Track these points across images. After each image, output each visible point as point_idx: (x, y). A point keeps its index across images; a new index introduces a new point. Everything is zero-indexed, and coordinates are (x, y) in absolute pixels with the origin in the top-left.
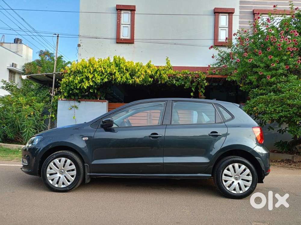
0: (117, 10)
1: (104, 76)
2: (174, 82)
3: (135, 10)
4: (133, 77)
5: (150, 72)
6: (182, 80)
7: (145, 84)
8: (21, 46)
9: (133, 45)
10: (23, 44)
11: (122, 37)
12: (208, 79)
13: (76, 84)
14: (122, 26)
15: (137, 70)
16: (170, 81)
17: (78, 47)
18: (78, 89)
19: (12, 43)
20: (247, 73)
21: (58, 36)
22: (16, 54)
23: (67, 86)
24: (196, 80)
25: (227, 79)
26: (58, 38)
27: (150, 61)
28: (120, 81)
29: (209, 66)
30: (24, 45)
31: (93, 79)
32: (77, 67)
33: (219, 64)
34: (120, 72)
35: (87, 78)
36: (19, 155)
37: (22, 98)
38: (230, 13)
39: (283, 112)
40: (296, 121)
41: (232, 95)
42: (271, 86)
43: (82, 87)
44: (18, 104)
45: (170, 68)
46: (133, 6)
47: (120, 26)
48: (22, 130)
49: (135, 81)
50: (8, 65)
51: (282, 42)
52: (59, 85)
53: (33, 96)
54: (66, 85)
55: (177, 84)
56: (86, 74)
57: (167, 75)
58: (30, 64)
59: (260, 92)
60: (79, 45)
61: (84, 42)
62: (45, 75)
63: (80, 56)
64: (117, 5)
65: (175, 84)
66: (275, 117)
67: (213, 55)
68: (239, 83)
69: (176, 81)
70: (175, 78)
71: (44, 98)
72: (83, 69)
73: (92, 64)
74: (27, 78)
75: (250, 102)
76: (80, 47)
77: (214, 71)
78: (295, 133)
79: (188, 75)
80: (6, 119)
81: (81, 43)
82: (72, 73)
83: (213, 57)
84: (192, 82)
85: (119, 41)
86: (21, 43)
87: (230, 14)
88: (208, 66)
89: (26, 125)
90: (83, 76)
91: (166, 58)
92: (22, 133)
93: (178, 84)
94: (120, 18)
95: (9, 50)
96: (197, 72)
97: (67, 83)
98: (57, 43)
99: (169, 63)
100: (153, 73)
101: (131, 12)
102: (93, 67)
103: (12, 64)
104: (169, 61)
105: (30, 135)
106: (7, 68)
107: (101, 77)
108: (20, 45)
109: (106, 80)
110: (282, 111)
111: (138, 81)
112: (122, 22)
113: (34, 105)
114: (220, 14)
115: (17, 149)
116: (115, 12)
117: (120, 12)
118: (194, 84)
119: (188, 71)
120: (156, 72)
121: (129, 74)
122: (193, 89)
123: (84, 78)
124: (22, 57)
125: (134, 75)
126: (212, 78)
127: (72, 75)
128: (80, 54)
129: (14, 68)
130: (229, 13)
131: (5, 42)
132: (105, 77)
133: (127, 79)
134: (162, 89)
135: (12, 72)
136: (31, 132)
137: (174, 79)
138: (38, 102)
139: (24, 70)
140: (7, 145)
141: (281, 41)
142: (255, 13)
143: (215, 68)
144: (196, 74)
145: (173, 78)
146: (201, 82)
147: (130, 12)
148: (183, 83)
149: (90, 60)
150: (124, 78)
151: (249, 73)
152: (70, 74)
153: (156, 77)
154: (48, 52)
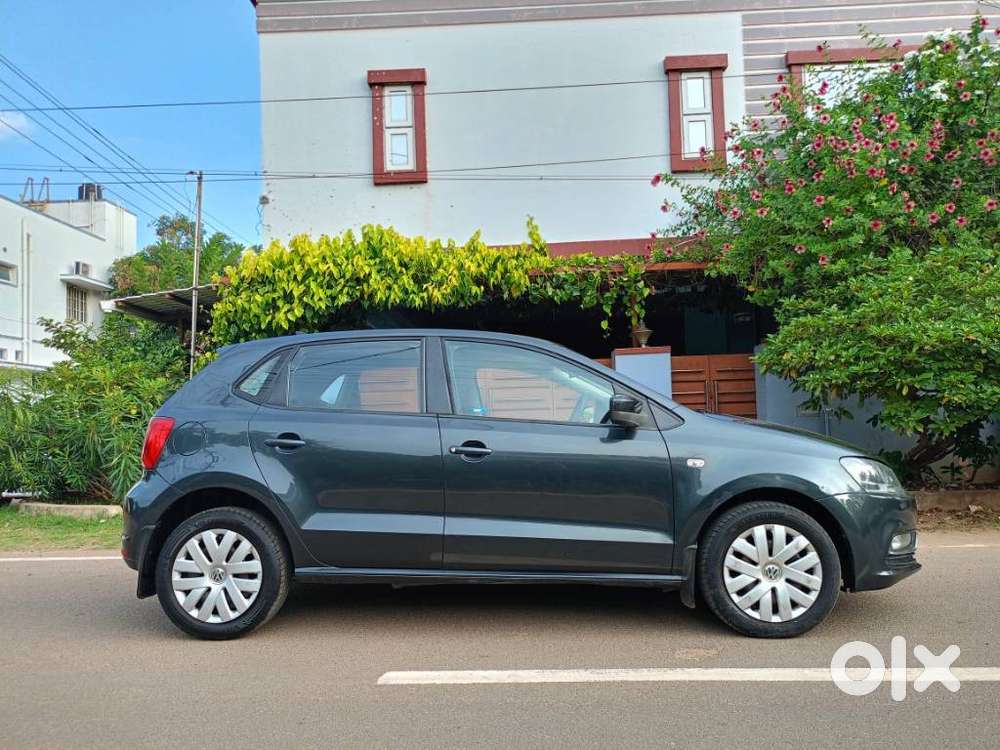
0: (371, 85)
1: (339, 288)
2: (550, 291)
3: (423, 83)
4: (425, 286)
5: (473, 268)
6: (573, 284)
7: (462, 305)
8: (98, 207)
9: (423, 187)
10: (105, 200)
11: (389, 167)
12: (651, 277)
13: (255, 316)
14: (387, 133)
15: (434, 265)
16: (536, 289)
17: (261, 206)
18: (264, 331)
19: (73, 201)
20: (767, 249)
21: (200, 178)
22: (84, 232)
23: (230, 323)
24: (615, 282)
25: (706, 273)
26: (200, 184)
27: (478, 233)
28: (384, 299)
29: (653, 236)
30: (110, 202)
31: (305, 299)
32: (258, 264)
33: (684, 228)
34: (383, 274)
35: (288, 297)
36: (101, 532)
37: (100, 368)
38: (715, 68)
39: (862, 363)
40: (898, 386)
41: (741, 319)
42: (833, 286)
43: (274, 325)
44: (93, 386)
45: (542, 249)
46: (418, 70)
47: (382, 134)
48: (107, 461)
49: (430, 298)
50: (64, 271)
51: (858, 151)
52: (208, 321)
53: (135, 359)
54: (228, 320)
55: (559, 296)
56: (284, 285)
57: (526, 272)
58: (129, 261)
59: (802, 306)
60: (264, 200)
61: (277, 191)
62: (167, 296)
63: (269, 230)
64: (369, 72)
65: (553, 299)
66: (836, 378)
67: (666, 203)
68: (743, 283)
69: (555, 288)
70: (551, 279)
71: (168, 364)
72: (274, 271)
73: (301, 254)
74: (117, 306)
75: (775, 338)
76: (267, 206)
77: (669, 252)
78: (901, 424)
79: (591, 266)
80: (60, 432)
81: (270, 192)
82: (245, 285)
83: (664, 209)
84: (603, 288)
85: (383, 179)
86: (99, 197)
87: (715, 74)
88: (650, 237)
89: (119, 446)
90: (274, 291)
91: (528, 219)
92: (107, 471)
93: (561, 298)
94: (382, 109)
95: (64, 223)
96: (616, 257)
97: (231, 315)
98: (199, 197)
99: (538, 235)
100: (483, 269)
101: (413, 90)
102: (302, 262)
103: (74, 265)
104: (536, 227)
105: (130, 475)
106: (62, 280)
107: (329, 292)
108: (97, 203)
109: (343, 299)
110: (857, 358)
111: (440, 297)
112: (387, 122)
113: (138, 387)
114: (684, 76)
115: (95, 518)
116: (367, 92)
117: (381, 91)
118: (608, 295)
119: (590, 256)
120: (494, 267)
121: (413, 275)
122: (607, 310)
123: (279, 298)
124: (104, 240)
125: (425, 280)
126: (663, 271)
127: (245, 290)
128: (268, 226)
129: (83, 279)
130: (711, 70)
131: (51, 199)
132: (342, 290)
133: (406, 292)
134: (521, 316)
135: (77, 291)
136: (133, 467)
137: (548, 284)
138: (149, 377)
139: (112, 282)
140: (67, 509)
141: (855, 149)
142: (790, 62)
143: (670, 242)
144: (614, 262)
145: (544, 282)
146: (629, 287)
147: (409, 90)
148: (576, 294)
149: (293, 244)
150: (396, 290)
151: (772, 249)
152: (237, 289)
153: (492, 280)
154: (184, 219)
